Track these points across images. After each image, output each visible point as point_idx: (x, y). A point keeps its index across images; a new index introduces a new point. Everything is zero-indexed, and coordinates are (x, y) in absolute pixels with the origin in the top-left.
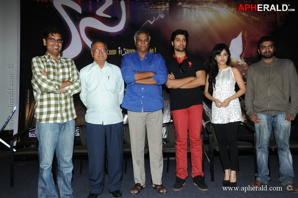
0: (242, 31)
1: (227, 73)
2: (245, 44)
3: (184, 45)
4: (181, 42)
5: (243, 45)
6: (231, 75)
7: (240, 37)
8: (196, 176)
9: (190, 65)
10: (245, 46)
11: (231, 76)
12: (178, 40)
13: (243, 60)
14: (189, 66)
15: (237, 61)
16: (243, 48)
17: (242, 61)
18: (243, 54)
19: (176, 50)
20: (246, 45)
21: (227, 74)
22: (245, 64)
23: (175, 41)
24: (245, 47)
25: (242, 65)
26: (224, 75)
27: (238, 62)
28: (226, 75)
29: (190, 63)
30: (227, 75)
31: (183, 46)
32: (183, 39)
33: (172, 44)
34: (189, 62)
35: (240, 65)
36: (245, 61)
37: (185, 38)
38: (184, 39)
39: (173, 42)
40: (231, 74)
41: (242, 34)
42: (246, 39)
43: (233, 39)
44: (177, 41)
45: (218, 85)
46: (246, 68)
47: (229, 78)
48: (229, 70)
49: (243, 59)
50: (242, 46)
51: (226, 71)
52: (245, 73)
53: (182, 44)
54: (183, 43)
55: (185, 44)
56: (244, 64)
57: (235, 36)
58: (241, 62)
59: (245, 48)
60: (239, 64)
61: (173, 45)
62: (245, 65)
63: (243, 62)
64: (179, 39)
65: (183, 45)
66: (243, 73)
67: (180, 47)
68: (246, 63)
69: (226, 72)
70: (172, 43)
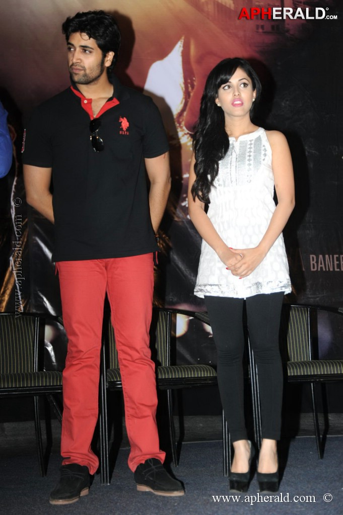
0: (183, 38)
1: (252, 146)
2: (192, 81)
5: (186, 83)
6: (263, 152)
7: (175, 57)
8: (143, 462)
9: (125, 129)
10: (193, 87)
11: (263, 157)
13: (187, 131)
14: (122, 129)
16: (187, 94)
17: (182, 133)
18: (185, 114)
20: (195, 83)
21: (252, 150)
24: (190, 89)
26: (245, 154)
28: (250, 152)
29: (125, 123)
30: (252, 154)
34: (121, 120)
36: (192, 136)
40: (265, 150)
41: (181, 49)
42: (194, 66)
43: (154, 61)
45: (224, 182)
47: (258, 162)
48: (259, 139)
49: (184, 128)
50: (183, 86)
51: (251, 141)
56: (189, 144)
57: (162, 53)
59: (192, 94)
69: (251, 144)
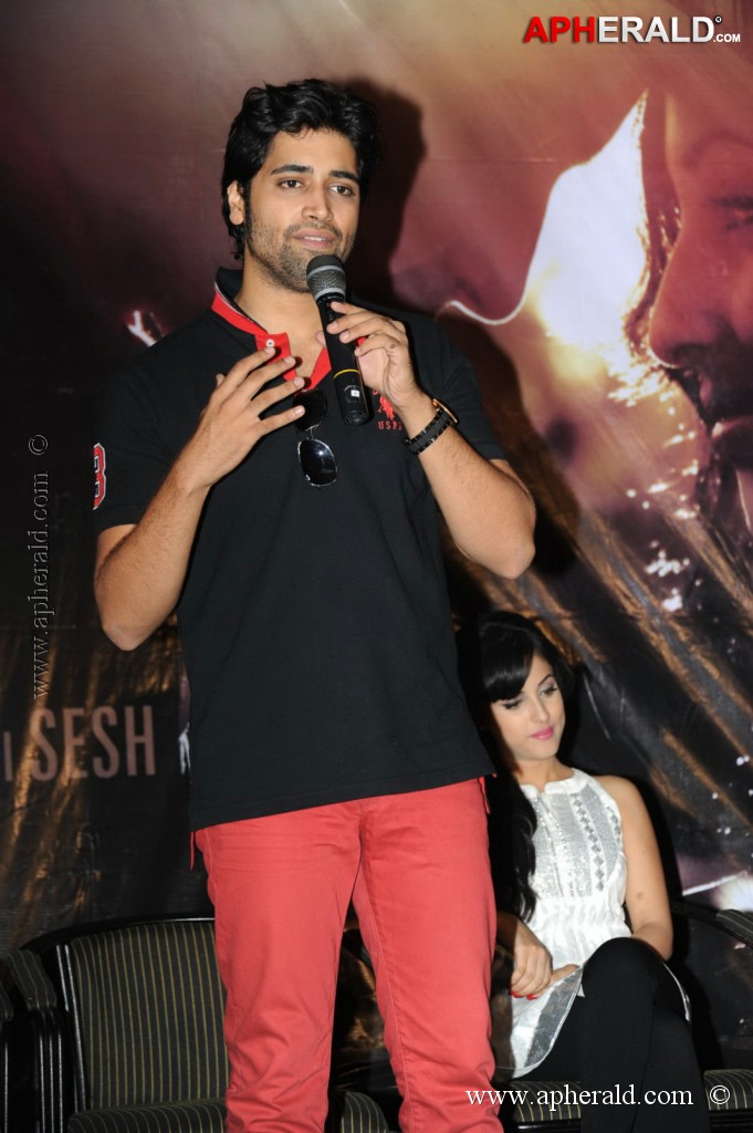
2: (671, 217)
3: (337, 232)
4: (318, 195)
5: (653, 225)
7: (623, 152)
12: (292, 184)
13: (657, 361)
15: (605, 371)
16: (657, 256)
17: (645, 368)
18: (652, 311)
19: (266, 264)
21: (586, 816)
22: (674, 402)
23: (263, 183)
24: (665, 239)
25: (646, 407)
27: (614, 383)
31: (329, 241)
32: (336, 174)
33: (226, 210)
35: (631, 403)
36: (673, 375)
37: (351, 169)
38: (347, 175)
39: (246, 196)
41: (640, 127)
42: (677, 175)
43: (563, 166)
44: (280, 184)
46: (677, 439)
49: (650, 352)
50: (645, 233)
52: (667, 479)
53: (322, 213)
54: (329, 209)
55: (345, 215)
56: (664, 398)
57: (586, 144)
58: (639, 384)
59: (670, 256)
60: (620, 395)
61: (237, 217)
62: (672, 411)
63: (656, 377)
64: (302, 169)
65: (328, 224)
66: (654, 482)
67: (300, 238)
68: (676, 391)
70: (234, 196)
